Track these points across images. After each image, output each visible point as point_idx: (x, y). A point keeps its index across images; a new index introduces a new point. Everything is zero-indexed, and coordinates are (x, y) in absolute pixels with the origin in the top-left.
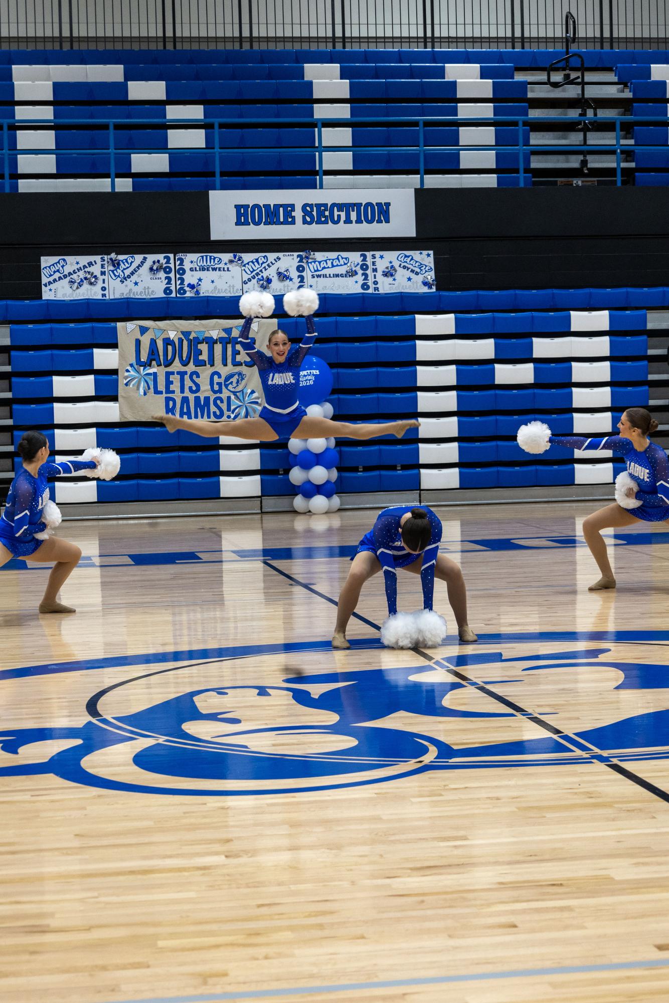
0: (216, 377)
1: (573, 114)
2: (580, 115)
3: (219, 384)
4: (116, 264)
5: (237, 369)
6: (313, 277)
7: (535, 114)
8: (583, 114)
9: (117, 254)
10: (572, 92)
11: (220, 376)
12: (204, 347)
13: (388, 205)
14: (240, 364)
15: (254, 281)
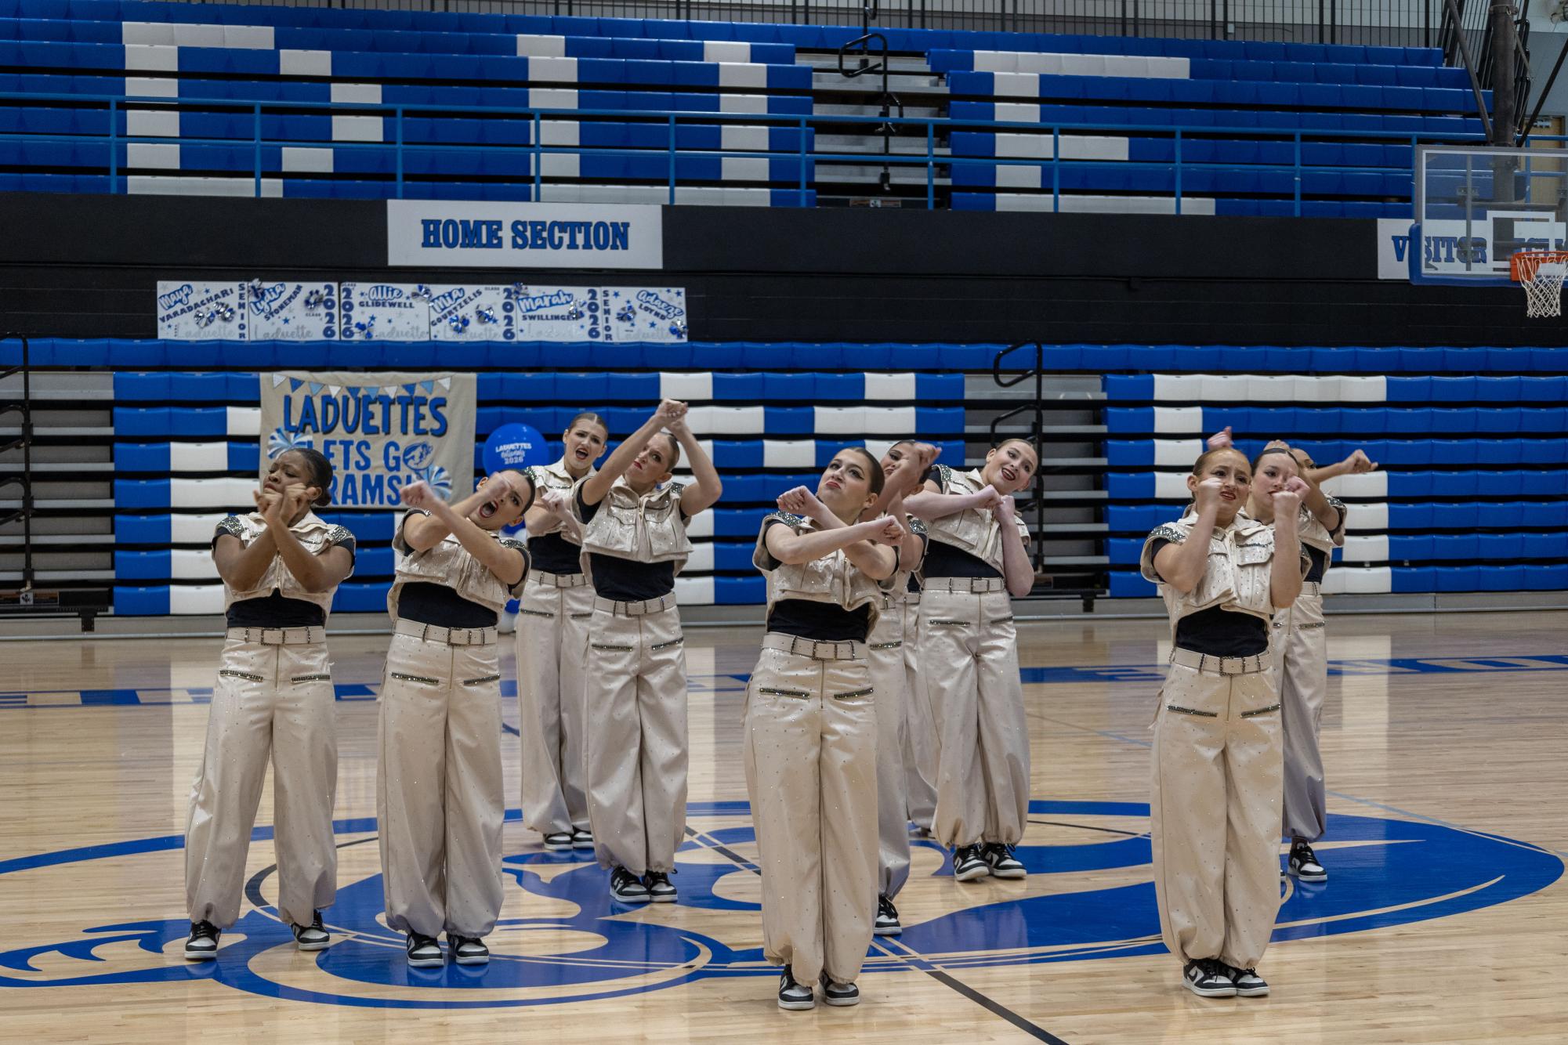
0: (392, 449)
1: (872, 112)
2: (882, 114)
3: (397, 459)
4: (259, 294)
5: (421, 439)
6: (525, 318)
7: (820, 111)
8: (885, 114)
9: (262, 280)
10: (870, 83)
11: (397, 448)
12: (377, 409)
13: (626, 225)
14: (424, 432)
15: (445, 322)
